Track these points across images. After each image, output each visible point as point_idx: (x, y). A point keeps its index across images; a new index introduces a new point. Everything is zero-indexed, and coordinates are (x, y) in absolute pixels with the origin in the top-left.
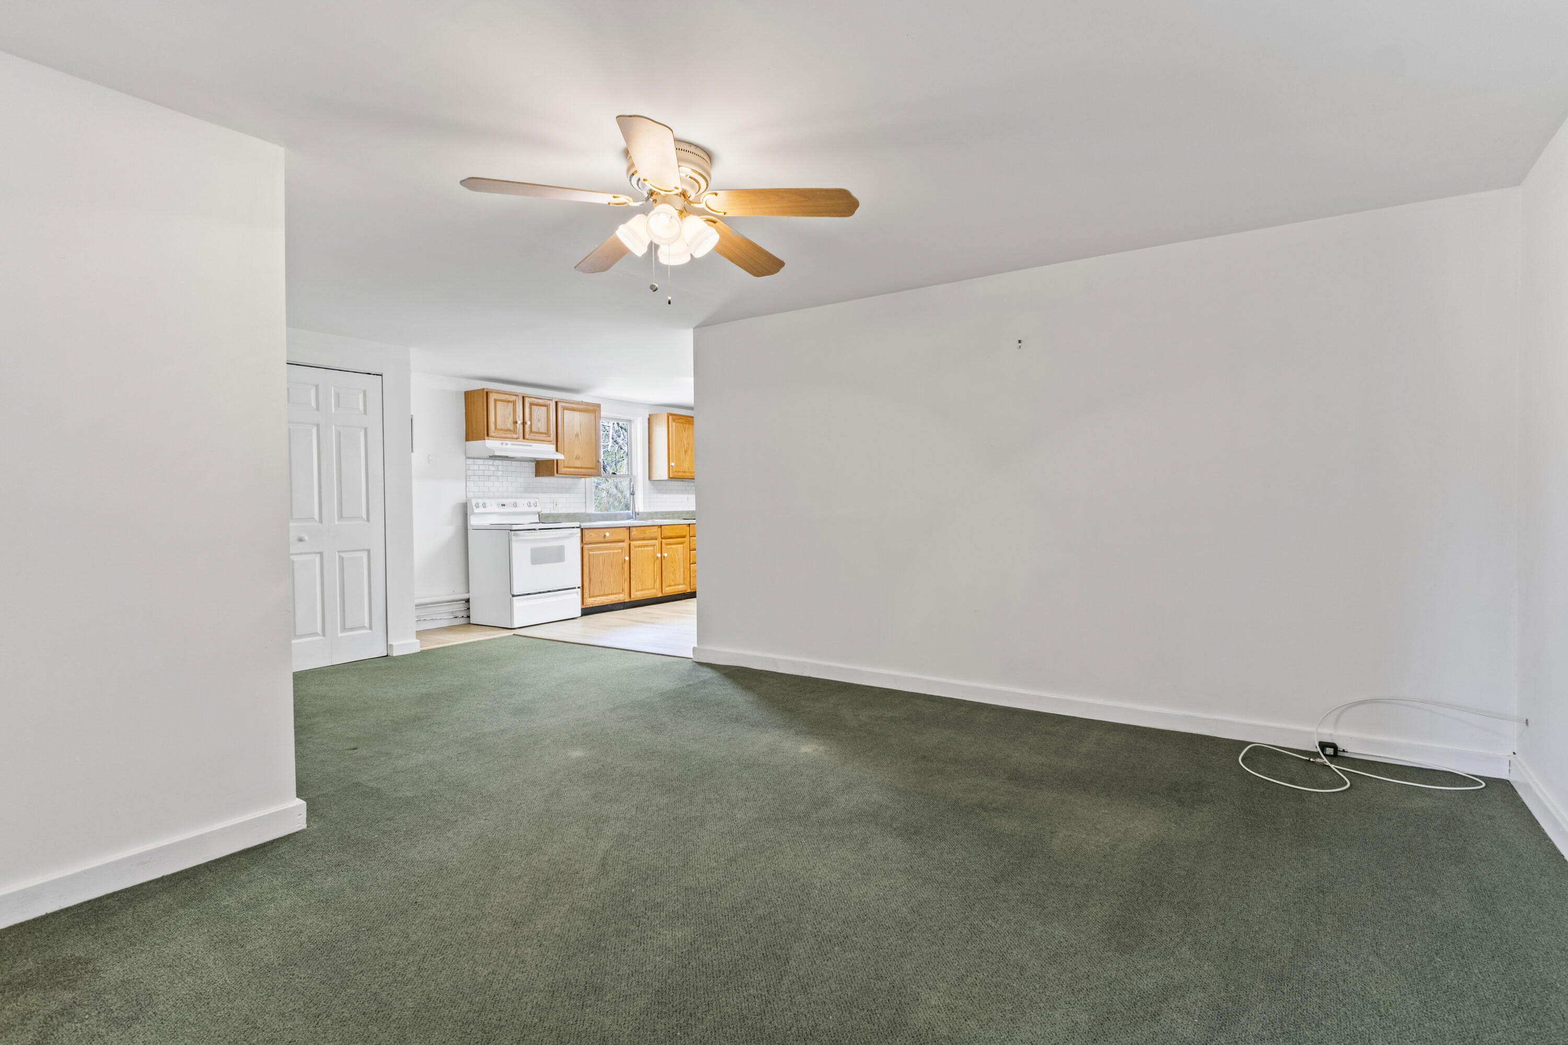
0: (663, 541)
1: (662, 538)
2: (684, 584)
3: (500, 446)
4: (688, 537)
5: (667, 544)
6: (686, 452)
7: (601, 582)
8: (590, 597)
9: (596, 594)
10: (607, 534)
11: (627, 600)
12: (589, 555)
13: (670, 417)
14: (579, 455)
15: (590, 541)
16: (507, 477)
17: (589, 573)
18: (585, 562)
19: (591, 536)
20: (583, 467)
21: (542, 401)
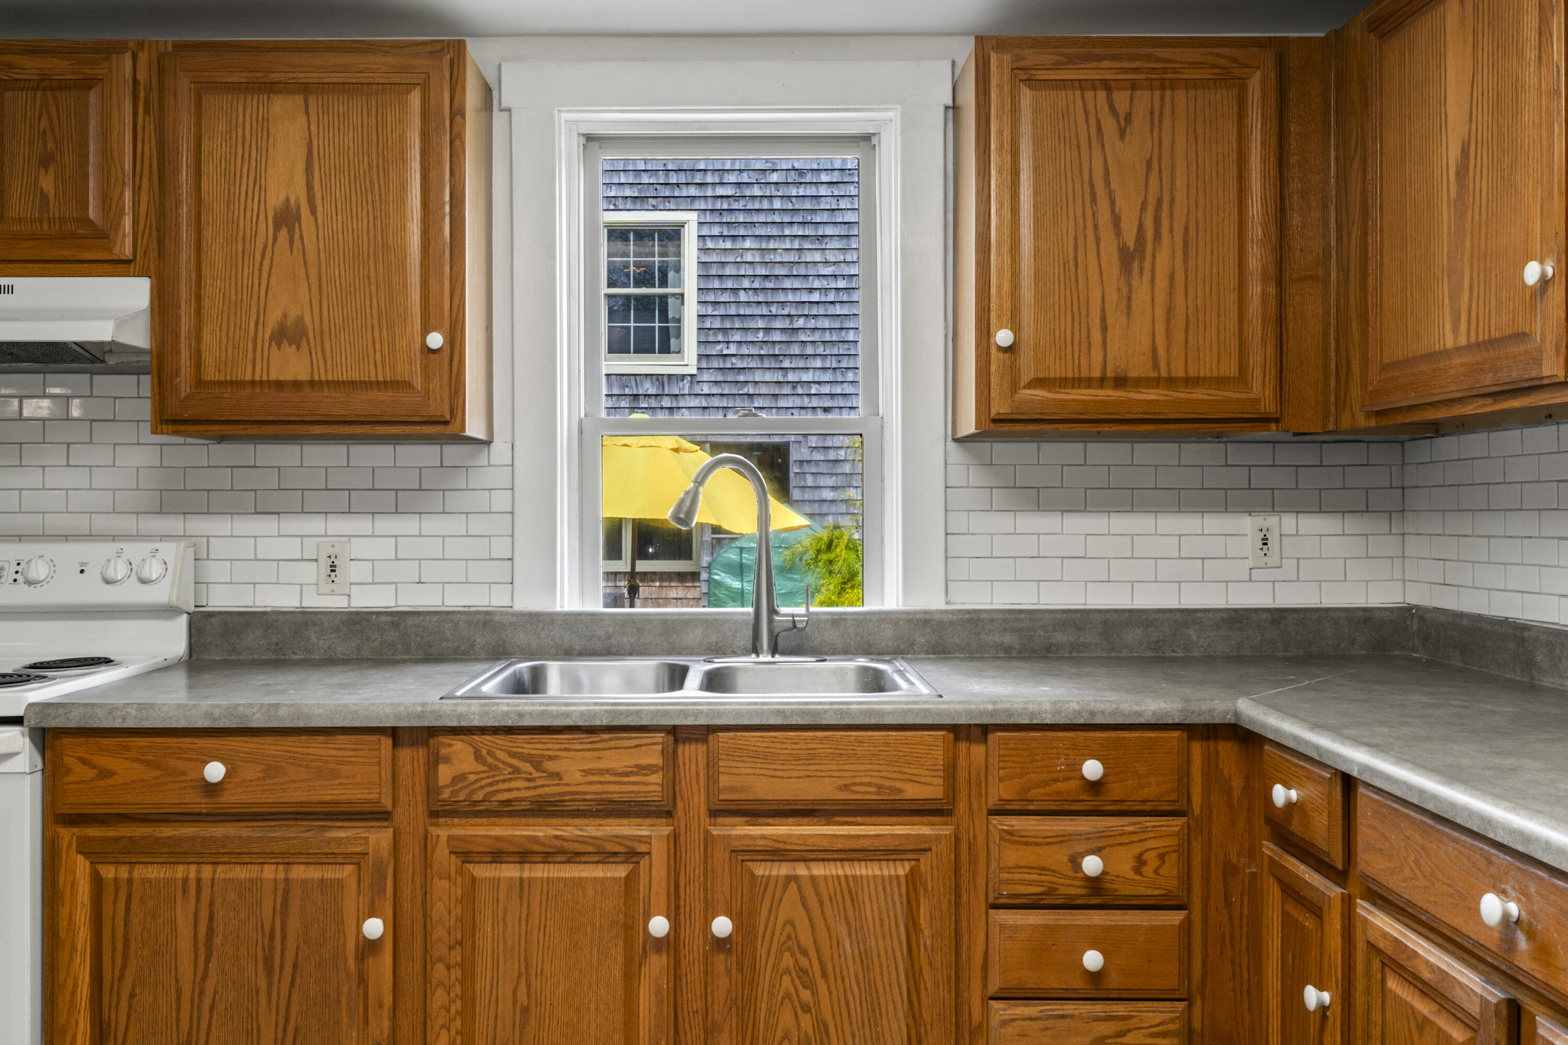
0: (731, 829)
1: (713, 812)
5: (747, 853)
6: (1130, 257)
10: (215, 771)
12: (98, 883)
13: (994, 58)
14: (300, 319)
15: (98, 801)
16: (68, 444)
17: (92, 986)
18: (65, 923)
19: (106, 773)
20: (320, 382)
21: (65, 63)
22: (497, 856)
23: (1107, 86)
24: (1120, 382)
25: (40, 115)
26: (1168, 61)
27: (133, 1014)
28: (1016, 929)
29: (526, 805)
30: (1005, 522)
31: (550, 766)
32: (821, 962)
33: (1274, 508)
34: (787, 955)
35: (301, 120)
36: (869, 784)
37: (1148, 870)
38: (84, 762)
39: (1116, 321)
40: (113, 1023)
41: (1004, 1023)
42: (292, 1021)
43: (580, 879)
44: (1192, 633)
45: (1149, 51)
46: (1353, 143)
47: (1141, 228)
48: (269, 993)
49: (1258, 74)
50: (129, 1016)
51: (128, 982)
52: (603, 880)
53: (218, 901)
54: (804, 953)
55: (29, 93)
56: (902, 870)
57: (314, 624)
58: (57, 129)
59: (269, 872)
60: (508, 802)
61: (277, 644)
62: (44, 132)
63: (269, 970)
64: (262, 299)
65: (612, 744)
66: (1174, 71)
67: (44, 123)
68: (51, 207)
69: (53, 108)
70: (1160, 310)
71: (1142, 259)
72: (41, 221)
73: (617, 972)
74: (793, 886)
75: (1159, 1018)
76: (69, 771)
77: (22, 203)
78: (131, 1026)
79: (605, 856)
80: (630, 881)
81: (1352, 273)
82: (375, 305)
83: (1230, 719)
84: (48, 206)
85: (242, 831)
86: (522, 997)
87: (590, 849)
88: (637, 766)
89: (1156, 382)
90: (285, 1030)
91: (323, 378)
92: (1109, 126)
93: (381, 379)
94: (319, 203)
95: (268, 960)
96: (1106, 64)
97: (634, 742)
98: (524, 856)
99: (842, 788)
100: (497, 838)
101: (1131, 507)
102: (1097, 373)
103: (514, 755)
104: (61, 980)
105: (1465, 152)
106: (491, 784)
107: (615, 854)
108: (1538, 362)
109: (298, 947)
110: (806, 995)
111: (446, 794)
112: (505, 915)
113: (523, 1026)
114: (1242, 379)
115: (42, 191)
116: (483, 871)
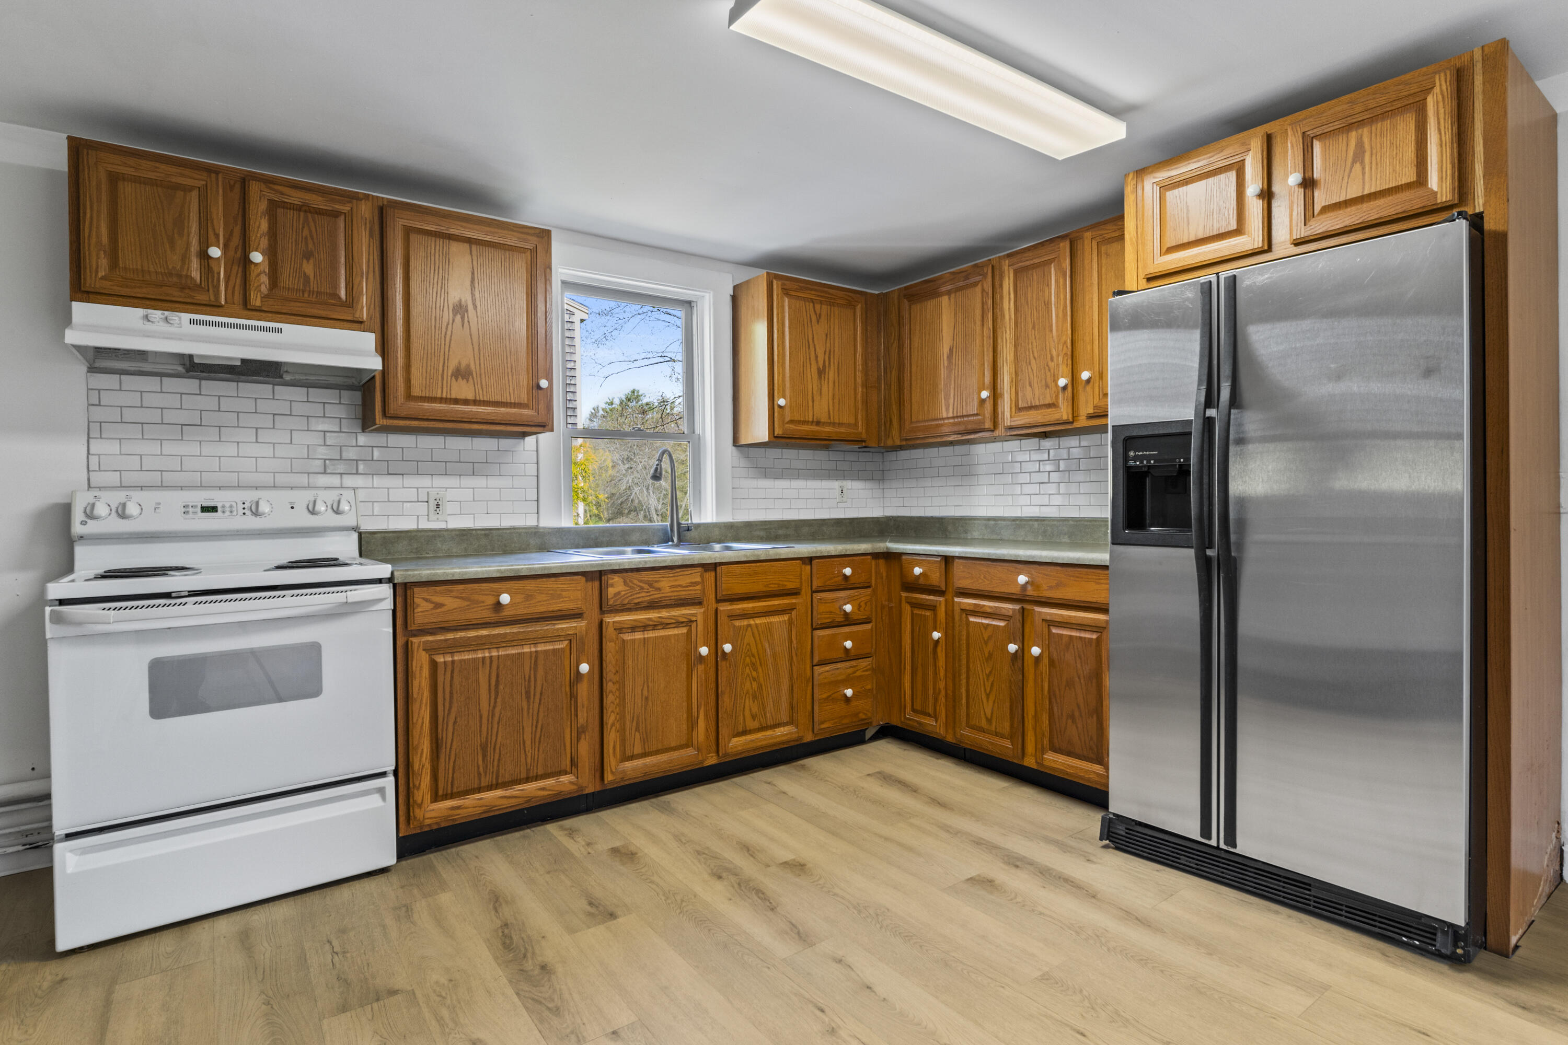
0: (725, 607)
1: (718, 601)
2: (791, 722)
3: (140, 324)
4: (806, 591)
5: (733, 617)
6: (821, 372)
7: (484, 748)
8: (436, 798)
9: (460, 785)
10: (505, 599)
11: (590, 789)
12: (434, 665)
13: (775, 282)
14: (468, 366)
15: (435, 620)
16: (257, 429)
17: (431, 722)
18: (417, 689)
19: (438, 605)
20: (480, 401)
21: (321, 198)
22: (633, 629)
23: (812, 301)
24: (818, 423)
25: (303, 227)
26: (833, 295)
27: (456, 733)
28: (823, 636)
29: (645, 604)
30: (753, 483)
31: (657, 585)
32: (759, 658)
33: (844, 478)
34: (748, 658)
35: (468, 257)
36: (775, 584)
37: (862, 609)
38: (426, 600)
39: (817, 398)
40: (444, 739)
41: (819, 674)
42: (540, 722)
43: (669, 635)
44: (824, 528)
45: (826, 289)
46: (893, 337)
47: (824, 361)
48: (528, 709)
49: (860, 305)
50: (453, 733)
51: (453, 716)
52: (677, 635)
53: (501, 667)
54: (754, 656)
55: (295, 212)
56: (786, 617)
57: (439, 536)
58: (315, 236)
59: (526, 649)
60: (636, 604)
61: (417, 548)
62: (306, 238)
63: (528, 698)
64: (447, 353)
65: (681, 573)
66: (834, 299)
67: (306, 232)
68: (312, 284)
69: (312, 224)
70: (831, 394)
71: (825, 374)
72: (303, 292)
73: (684, 675)
74: (749, 628)
75: (865, 664)
76: (418, 606)
77: (291, 279)
78: (455, 739)
79: (679, 624)
80: (689, 633)
81: (893, 386)
82: (509, 362)
83: (885, 550)
84: (309, 283)
85: (515, 629)
86: (645, 693)
87: (673, 621)
88: (691, 583)
89: (829, 424)
90: (536, 727)
91: (482, 399)
92: (814, 318)
93: (513, 401)
94: (478, 303)
95: (528, 693)
96: (813, 292)
97: (690, 572)
98: (645, 627)
99: (767, 586)
100: (635, 620)
101: (798, 477)
102: (811, 420)
103: (641, 581)
104: (415, 720)
105: (951, 350)
106: (631, 596)
107: (682, 622)
108: (984, 423)
109: (542, 685)
110: (754, 674)
111: (611, 602)
112: (638, 656)
113: (646, 706)
114: (856, 425)
115: (305, 273)
116: (628, 637)
